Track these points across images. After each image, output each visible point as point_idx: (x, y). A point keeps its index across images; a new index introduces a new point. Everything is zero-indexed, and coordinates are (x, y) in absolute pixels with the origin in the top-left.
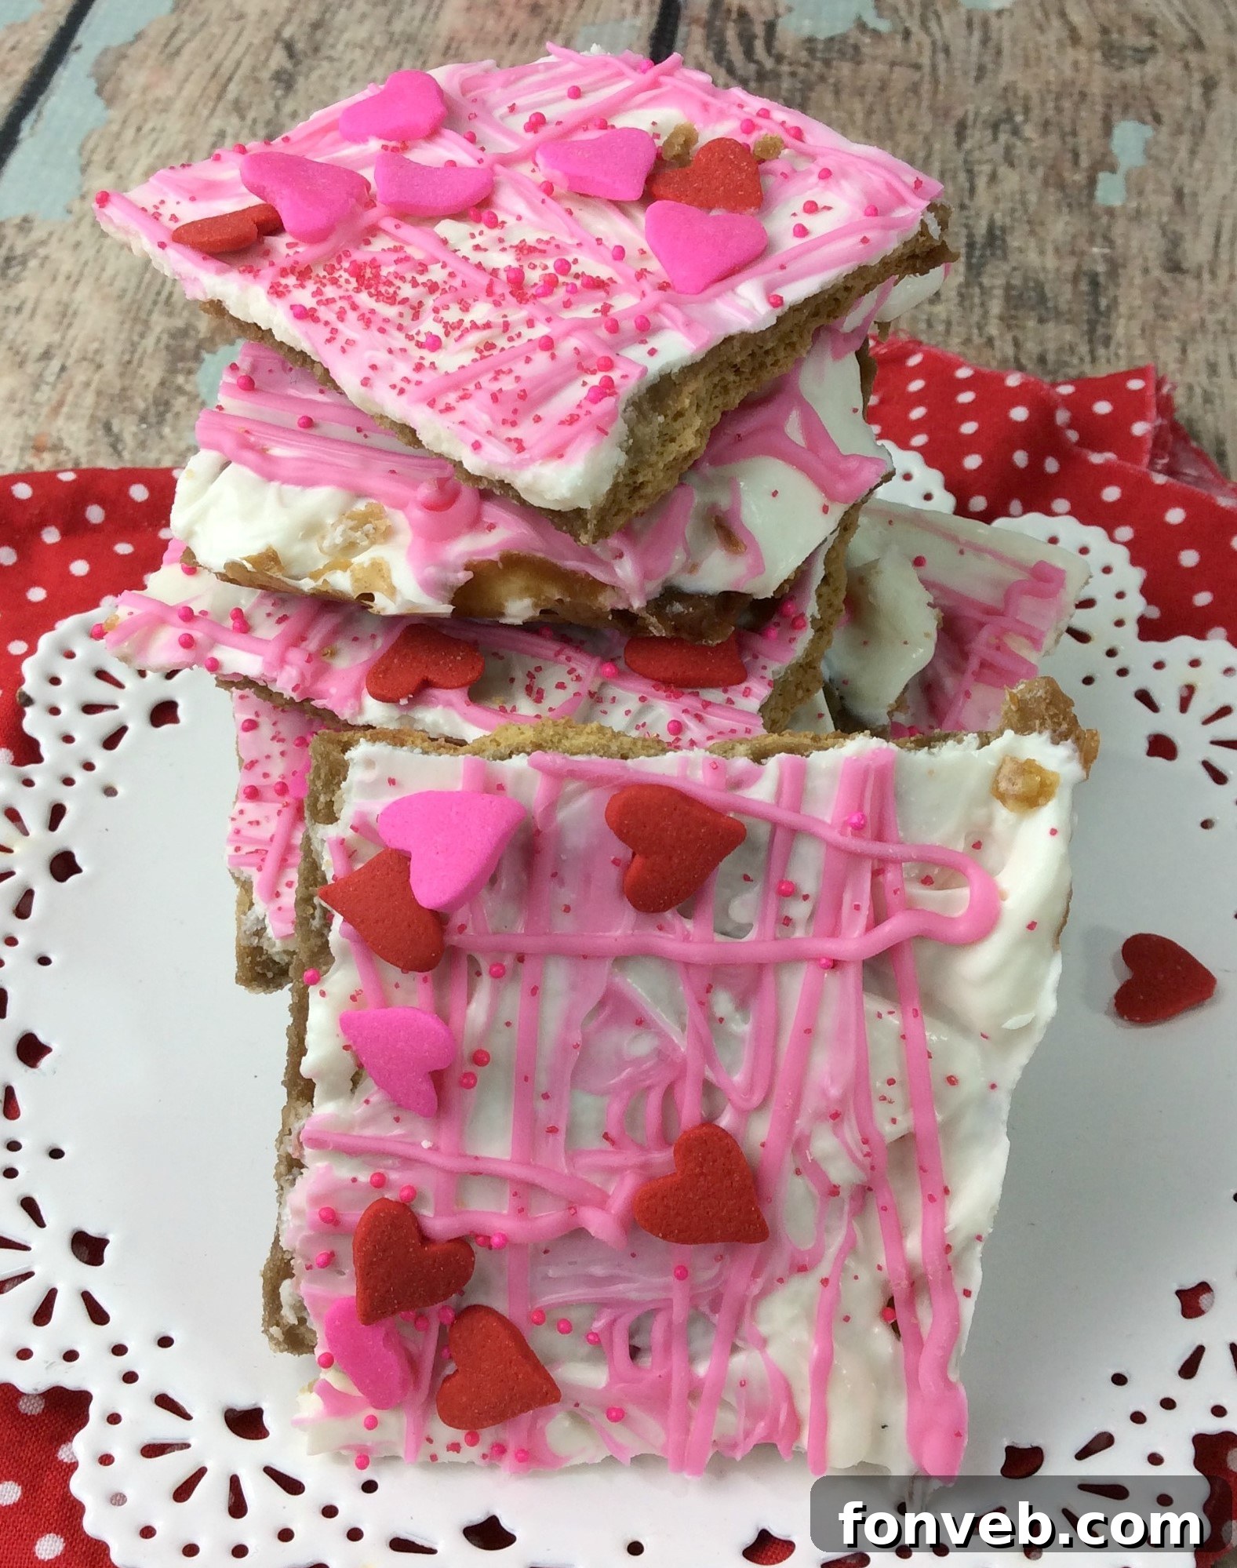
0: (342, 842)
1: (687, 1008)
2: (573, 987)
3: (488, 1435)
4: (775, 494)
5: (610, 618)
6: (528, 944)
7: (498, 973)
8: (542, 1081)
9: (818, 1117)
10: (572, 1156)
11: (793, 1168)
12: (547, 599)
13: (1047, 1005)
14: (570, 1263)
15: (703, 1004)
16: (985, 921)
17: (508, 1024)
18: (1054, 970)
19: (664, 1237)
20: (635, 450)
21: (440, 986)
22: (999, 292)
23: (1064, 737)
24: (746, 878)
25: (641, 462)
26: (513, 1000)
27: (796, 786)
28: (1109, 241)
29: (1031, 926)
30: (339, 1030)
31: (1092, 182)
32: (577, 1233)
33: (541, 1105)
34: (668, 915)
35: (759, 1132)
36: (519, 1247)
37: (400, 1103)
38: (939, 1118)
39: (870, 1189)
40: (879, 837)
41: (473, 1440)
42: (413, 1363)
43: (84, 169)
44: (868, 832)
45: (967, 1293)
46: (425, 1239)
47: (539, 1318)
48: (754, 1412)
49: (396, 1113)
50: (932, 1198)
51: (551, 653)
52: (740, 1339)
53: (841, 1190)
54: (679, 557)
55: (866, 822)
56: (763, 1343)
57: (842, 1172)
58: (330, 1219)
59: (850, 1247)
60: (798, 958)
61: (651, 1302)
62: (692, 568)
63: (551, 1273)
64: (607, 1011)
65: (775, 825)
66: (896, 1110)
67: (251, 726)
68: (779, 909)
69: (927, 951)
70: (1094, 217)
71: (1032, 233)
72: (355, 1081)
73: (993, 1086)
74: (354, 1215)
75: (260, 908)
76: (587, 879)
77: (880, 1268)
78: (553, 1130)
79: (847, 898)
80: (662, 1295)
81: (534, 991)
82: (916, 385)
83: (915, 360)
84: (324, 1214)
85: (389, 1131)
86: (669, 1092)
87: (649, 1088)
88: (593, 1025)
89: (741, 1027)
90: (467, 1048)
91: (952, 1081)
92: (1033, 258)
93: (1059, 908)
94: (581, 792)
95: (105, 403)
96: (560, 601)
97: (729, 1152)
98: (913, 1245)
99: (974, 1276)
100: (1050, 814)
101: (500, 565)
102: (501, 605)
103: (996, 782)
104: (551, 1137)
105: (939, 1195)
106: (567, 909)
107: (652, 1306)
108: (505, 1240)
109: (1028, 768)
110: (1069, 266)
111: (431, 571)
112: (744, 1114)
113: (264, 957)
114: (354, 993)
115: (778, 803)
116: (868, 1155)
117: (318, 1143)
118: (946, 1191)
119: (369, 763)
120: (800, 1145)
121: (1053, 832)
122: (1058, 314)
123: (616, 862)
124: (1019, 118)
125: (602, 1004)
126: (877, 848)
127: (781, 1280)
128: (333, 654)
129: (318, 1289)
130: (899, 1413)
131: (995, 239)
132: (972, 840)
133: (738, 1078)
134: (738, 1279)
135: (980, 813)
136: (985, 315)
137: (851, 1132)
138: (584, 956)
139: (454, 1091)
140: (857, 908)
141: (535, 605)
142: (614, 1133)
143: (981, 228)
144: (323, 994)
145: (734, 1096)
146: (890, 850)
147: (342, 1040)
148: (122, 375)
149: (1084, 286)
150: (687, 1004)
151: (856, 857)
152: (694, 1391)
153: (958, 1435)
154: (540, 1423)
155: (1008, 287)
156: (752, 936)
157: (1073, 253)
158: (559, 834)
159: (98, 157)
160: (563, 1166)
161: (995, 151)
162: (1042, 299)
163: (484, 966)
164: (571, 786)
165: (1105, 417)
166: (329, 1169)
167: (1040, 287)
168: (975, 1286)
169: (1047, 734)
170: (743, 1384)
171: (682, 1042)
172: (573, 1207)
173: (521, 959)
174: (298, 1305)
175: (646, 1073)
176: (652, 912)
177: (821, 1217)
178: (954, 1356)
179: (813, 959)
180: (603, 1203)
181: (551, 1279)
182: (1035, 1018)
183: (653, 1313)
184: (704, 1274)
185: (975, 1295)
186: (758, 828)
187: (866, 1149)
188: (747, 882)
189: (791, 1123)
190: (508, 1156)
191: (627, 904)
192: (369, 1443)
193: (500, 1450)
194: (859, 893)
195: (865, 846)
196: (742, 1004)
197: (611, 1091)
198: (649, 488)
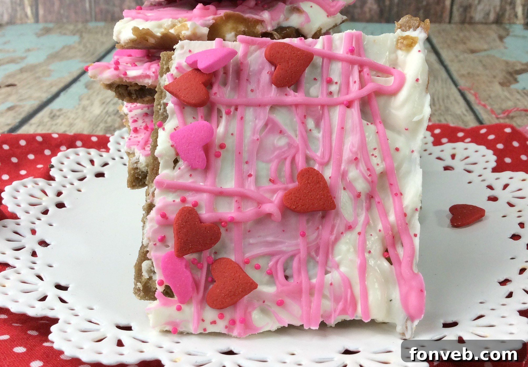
0: (172, 75)
2: (255, 118)
3: (228, 314)
4: (311, 7)
6: (239, 101)
7: (228, 113)
8: (245, 156)
9: (350, 162)
10: (258, 188)
11: (342, 188)
13: (427, 111)
14: (258, 237)
15: (304, 124)
17: (232, 134)
18: (428, 99)
21: (208, 117)
24: (315, 79)
26: (234, 126)
27: (329, 44)
29: (417, 80)
30: (170, 141)
33: (245, 167)
34: (288, 90)
35: (328, 173)
36: (238, 223)
37: (193, 168)
38: (395, 165)
39: (372, 197)
40: (359, 55)
41: (221, 317)
42: (196, 285)
44: (355, 53)
45: (415, 235)
46: (201, 221)
47: (247, 262)
48: (337, 300)
49: (190, 173)
50: (396, 195)
52: (329, 267)
53: (361, 194)
54: (282, 17)
55: (354, 49)
56: (337, 266)
57: (361, 185)
58: (164, 216)
59: (367, 223)
60: (336, 104)
61: (292, 251)
62: (287, 19)
63: (251, 241)
64: (269, 127)
65: (323, 56)
66: (378, 160)
68: (327, 89)
72: (176, 162)
73: (413, 151)
74: (172, 216)
75: (138, 154)
76: (259, 81)
77: (380, 231)
78: (250, 175)
79: (351, 79)
80: (295, 248)
81: (242, 118)
85: (187, 181)
86: (293, 159)
87: (285, 159)
88: (264, 133)
89: (318, 134)
90: (217, 142)
91: (397, 149)
94: (255, 51)
96: (244, 31)
98: (392, 218)
99: (416, 227)
100: (417, 47)
101: (224, 18)
102: (224, 36)
103: (397, 44)
104: (250, 179)
105: (398, 195)
106: (252, 91)
107: (292, 253)
109: (407, 38)
111: (201, 21)
112: (323, 165)
114: (175, 128)
115: (324, 48)
116: (370, 175)
117: (160, 185)
118: (401, 194)
119: (182, 48)
120: (344, 175)
121: (419, 51)
123: (269, 73)
125: (266, 125)
126: (359, 58)
127: (342, 233)
129: (159, 253)
130: (396, 295)
132: (392, 67)
133: (319, 154)
134: (326, 234)
135: (393, 56)
137: (362, 167)
138: (260, 105)
139: (212, 158)
140: (355, 82)
141: (236, 35)
142: (273, 178)
144: (164, 129)
145: (318, 159)
146: (363, 59)
147: (171, 143)
150: (298, 127)
151: (352, 63)
152: (311, 290)
153: (422, 291)
154: (249, 310)
156: (319, 98)
158: (249, 65)
163: (223, 112)
164: (253, 48)
166: (164, 198)
168: (418, 232)
169: (412, 29)
170: (331, 284)
171: (297, 140)
172: (259, 203)
173: (236, 108)
174: (149, 269)
175: (284, 152)
176: (283, 87)
177: (355, 209)
178: (414, 262)
179: (341, 103)
180: (271, 202)
181: (252, 244)
182: (424, 116)
183: (293, 257)
184: (312, 236)
185: (418, 235)
186: (318, 60)
187: (369, 173)
188: (315, 81)
189: (340, 166)
190: (233, 187)
191: (274, 86)
192: (178, 320)
193: (233, 322)
194: (355, 76)
195: (355, 57)
196: (317, 125)
197: (270, 161)
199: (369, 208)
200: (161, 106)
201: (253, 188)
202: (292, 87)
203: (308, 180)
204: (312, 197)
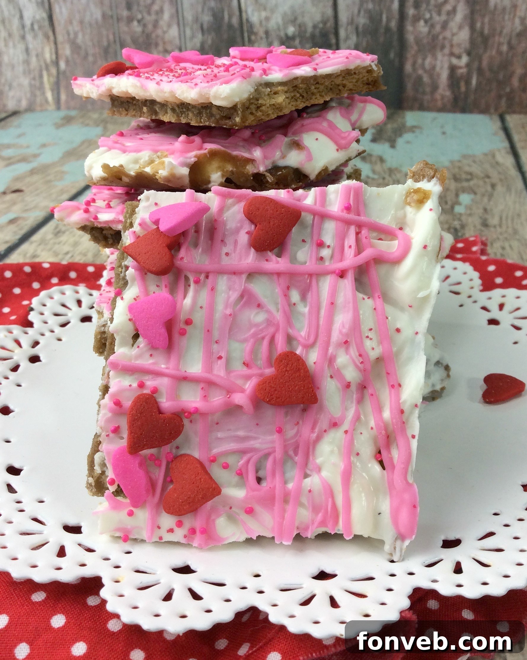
0: (135, 232)
1: (279, 300)
2: (229, 288)
3: (188, 522)
4: (317, 139)
5: (252, 178)
6: (211, 268)
7: (197, 282)
8: (216, 334)
9: (339, 345)
10: (229, 371)
11: (329, 375)
13: (435, 285)
14: (228, 430)
15: (286, 296)
16: (406, 248)
17: (201, 307)
18: (438, 270)
19: (269, 403)
20: (258, 91)
21: (172, 290)
23: (433, 178)
24: (304, 241)
25: (260, 96)
26: (204, 296)
27: (322, 198)
29: (425, 247)
30: (128, 313)
31: (453, 208)
32: (231, 412)
33: (215, 346)
34: (270, 254)
35: (313, 358)
36: (204, 415)
37: (153, 347)
38: (395, 349)
39: (365, 387)
40: (358, 213)
41: (180, 524)
42: (153, 485)
44: (353, 211)
45: (413, 437)
46: (160, 412)
47: (213, 460)
48: (316, 509)
49: (151, 352)
50: (393, 386)
52: (309, 470)
53: (351, 384)
54: (278, 154)
55: (352, 206)
56: (319, 469)
57: (351, 374)
58: (118, 403)
59: (357, 418)
60: (327, 273)
61: (266, 449)
62: (283, 157)
63: (220, 435)
64: (244, 299)
65: (314, 213)
66: (374, 344)
68: (318, 254)
69: (383, 269)
70: (454, 215)
72: (134, 338)
73: (417, 333)
74: (127, 403)
75: (107, 314)
76: (236, 242)
77: (372, 428)
78: (220, 358)
79: (346, 243)
80: (270, 445)
81: (212, 289)
84: (115, 401)
85: (147, 362)
86: (273, 339)
87: (263, 338)
88: (238, 307)
89: (304, 309)
90: (183, 317)
91: (398, 330)
94: (233, 205)
98: (387, 414)
99: (416, 427)
100: (429, 204)
102: (209, 177)
103: (406, 198)
104: (219, 362)
105: (397, 386)
106: (227, 254)
107: (266, 451)
109: (418, 191)
111: (183, 160)
112: (307, 347)
113: (106, 335)
114: (135, 297)
115: (315, 203)
116: (362, 363)
117: (115, 366)
118: (400, 385)
119: (148, 199)
120: (331, 361)
121: (431, 210)
123: (247, 233)
125: (242, 296)
126: (356, 218)
127: (325, 431)
129: (112, 446)
130: (385, 506)
132: (399, 226)
133: (303, 333)
134: (307, 433)
135: (400, 213)
137: (353, 351)
138: (235, 273)
139: (176, 335)
140: (350, 247)
141: (223, 176)
142: (248, 360)
144: (122, 298)
145: (302, 341)
146: (362, 218)
147: (129, 316)
150: (280, 299)
151: (348, 223)
152: (286, 498)
153: (415, 506)
154: (213, 517)
156: (307, 264)
158: (224, 223)
163: (192, 280)
166: (120, 382)
168: (416, 433)
169: (426, 180)
170: (310, 491)
171: (278, 316)
172: (229, 392)
173: (207, 276)
174: (102, 463)
175: (262, 330)
176: (263, 251)
177: (343, 401)
178: (410, 469)
179: (333, 272)
180: (243, 391)
181: (219, 439)
182: (431, 291)
183: (267, 455)
184: (290, 432)
185: (417, 437)
186: (307, 218)
187: (361, 360)
188: (304, 243)
189: (327, 350)
190: (200, 371)
191: (253, 250)
192: (129, 527)
193: (193, 531)
194: (351, 240)
195: (351, 216)
196: (303, 297)
197: (245, 340)
198: (263, 108)
199: (360, 401)
200: (122, 269)
201: (222, 373)
202: (276, 250)
203: (286, 366)
204: (289, 388)
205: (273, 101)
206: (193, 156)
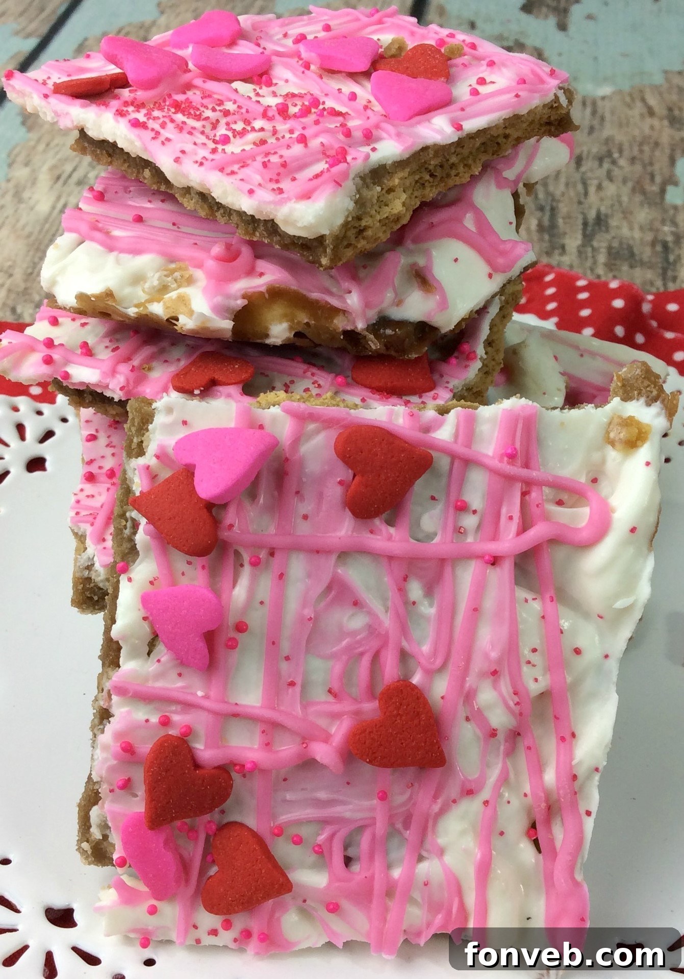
0: (148, 468)
1: (390, 594)
2: (309, 576)
3: (240, 922)
4: (456, 260)
5: (342, 337)
6: (277, 541)
7: (255, 563)
8: (285, 647)
9: (482, 675)
10: (306, 705)
11: (464, 715)
12: (299, 323)
13: (644, 591)
14: (303, 789)
15: (402, 591)
16: (601, 528)
17: (262, 603)
18: (649, 565)
19: (370, 762)
20: (360, 203)
21: (214, 572)
22: (604, 250)
23: (655, 400)
24: (433, 498)
25: (365, 213)
26: (266, 584)
27: (468, 429)
28: (674, 223)
29: (633, 530)
30: (140, 606)
31: (663, 191)
32: (308, 764)
33: (284, 666)
34: (377, 521)
35: (440, 688)
36: (264, 772)
37: (182, 661)
38: (569, 679)
39: (519, 734)
40: (527, 465)
41: (227, 925)
42: (185, 866)
43: (10, 165)
44: (519, 462)
45: (589, 813)
46: (197, 766)
47: (279, 832)
48: (434, 907)
49: (179, 670)
50: (563, 739)
51: (300, 372)
52: (427, 851)
53: (498, 732)
54: (389, 295)
55: (517, 452)
56: (441, 852)
57: (499, 718)
58: (128, 749)
59: (504, 779)
60: (470, 556)
61: (361, 819)
62: (399, 303)
63: (289, 796)
64: (333, 593)
65: (454, 456)
66: (538, 672)
67: (92, 438)
68: (456, 521)
69: (560, 554)
70: (665, 211)
71: (625, 218)
72: (152, 645)
73: (607, 656)
74: (145, 747)
75: (92, 548)
76: (320, 496)
77: (526, 795)
78: (292, 684)
79: (504, 511)
80: (367, 815)
81: (281, 576)
82: (551, 291)
83: (549, 278)
84: (123, 745)
85: (173, 684)
86: (376, 657)
87: (362, 654)
88: (322, 604)
89: (428, 610)
90: (232, 620)
91: (577, 651)
92: (625, 231)
93: (652, 519)
95: (13, 296)
96: (307, 324)
97: (418, 698)
98: (550, 777)
99: (593, 799)
100: (645, 452)
101: (267, 296)
102: (267, 329)
103: (608, 433)
104: (290, 690)
105: (568, 738)
106: (305, 517)
107: (361, 823)
108: (255, 766)
109: (629, 422)
110: (649, 237)
111: (219, 299)
112: (430, 673)
113: (92, 585)
114: (152, 579)
115: (456, 441)
116: (517, 704)
117: (122, 691)
118: (573, 735)
119: (169, 410)
120: (469, 696)
121: (648, 464)
122: (642, 264)
123: (341, 483)
124: (616, 155)
125: (329, 588)
126: (524, 472)
127: (454, 801)
128: (150, 369)
129: (118, 808)
130: (539, 908)
131: (601, 221)
132: (592, 476)
133: (426, 648)
134: (424, 802)
135: (596, 456)
136: (595, 263)
137: (505, 686)
138: (318, 551)
139: (221, 650)
140: (511, 518)
141: (291, 328)
142: (336, 688)
143: (592, 215)
144: (130, 580)
145: (423, 661)
146: (534, 474)
147: (143, 613)
148: (26, 281)
149: (659, 248)
151: (510, 479)
152: (390, 890)
153: (583, 920)
154: (277, 915)
155: (610, 248)
156: (436, 540)
157: (651, 229)
158: (301, 463)
159: (21, 159)
160: (298, 711)
161: (602, 172)
162: (632, 255)
163: (246, 557)
164: (311, 427)
165: (675, 313)
166: (129, 713)
167: (630, 249)
168: (594, 808)
169: (642, 400)
170: (426, 884)
171: (387, 621)
172: (305, 739)
173: (272, 554)
174: (103, 824)
175: (359, 643)
176: (366, 518)
177: (484, 754)
178: (579, 861)
179: (479, 557)
180: (327, 739)
181: (288, 801)
182: (636, 601)
183: (362, 828)
184: (399, 798)
185: (594, 815)
186: (443, 462)
187: (516, 699)
188: (433, 501)
189: (463, 680)
190: (258, 704)
191: (348, 513)
192: (150, 928)
193: (247, 934)
194: (512, 507)
195: (516, 470)
196: (429, 591)
197: (334, 656)
198: (369, 233)
199: (510, 752)
200: (127, 521)
202: (384, 516)
203: (398, 709)
204: (402, 744)
205: (386, 212)
206: (239, 294)
